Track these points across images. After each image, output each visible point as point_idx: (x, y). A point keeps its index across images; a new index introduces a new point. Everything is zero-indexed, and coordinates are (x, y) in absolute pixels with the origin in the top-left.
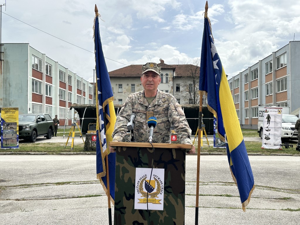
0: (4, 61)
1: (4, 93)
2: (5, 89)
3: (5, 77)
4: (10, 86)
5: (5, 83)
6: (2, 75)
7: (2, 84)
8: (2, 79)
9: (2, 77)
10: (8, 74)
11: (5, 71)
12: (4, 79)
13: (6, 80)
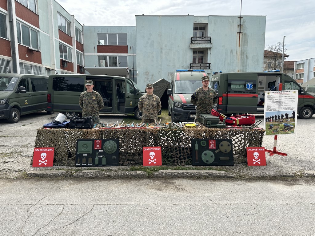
0: (243, 33)
1: (241, 65)
2: (242, 62)
3: (243, 50)
4: (247, 58)
5: (242, 55)
6: (240, 47)
7: (240, 57)
8: (240, 52)
9: (240, 50)
10: (246, 47)
11: (243, 44)
13: (244, 53)
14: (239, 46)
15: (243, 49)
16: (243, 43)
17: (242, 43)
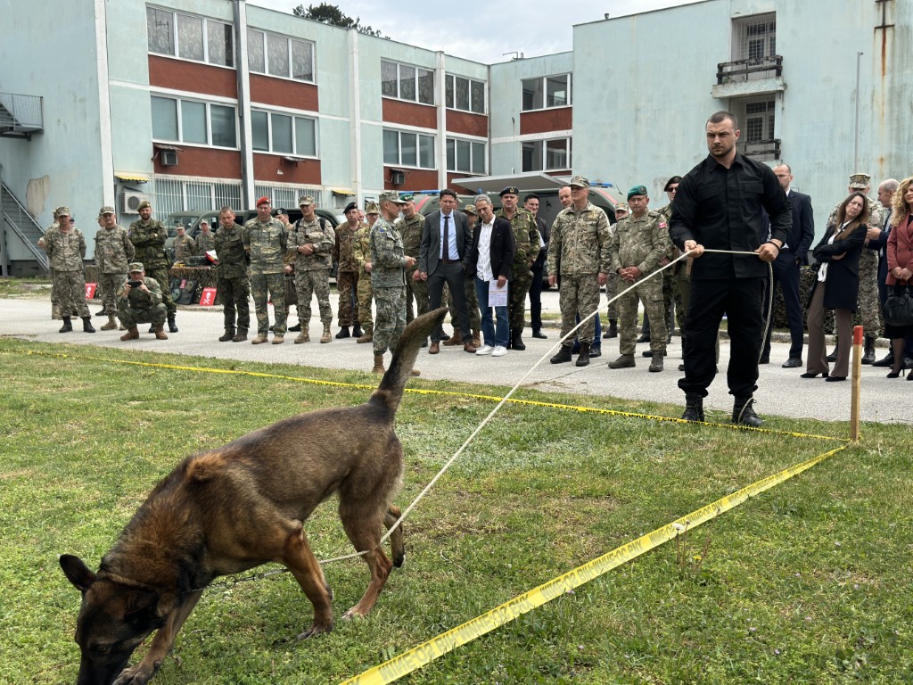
0: (896, 27)
1: (891, 139)
2: (895, 126)
3: (896, 85)
5: (894, 104)
6: (888, 77)
7: (886, 109)
8: (887, 92)
9: (887, 85)
11: (897, 63)
12: (892, 89)
13: (900, 95)
14: (884, 74)
15: (896, 80)
16: (897, 59)
17: (893, 61)
